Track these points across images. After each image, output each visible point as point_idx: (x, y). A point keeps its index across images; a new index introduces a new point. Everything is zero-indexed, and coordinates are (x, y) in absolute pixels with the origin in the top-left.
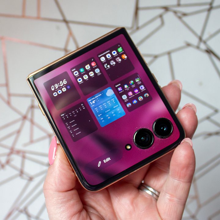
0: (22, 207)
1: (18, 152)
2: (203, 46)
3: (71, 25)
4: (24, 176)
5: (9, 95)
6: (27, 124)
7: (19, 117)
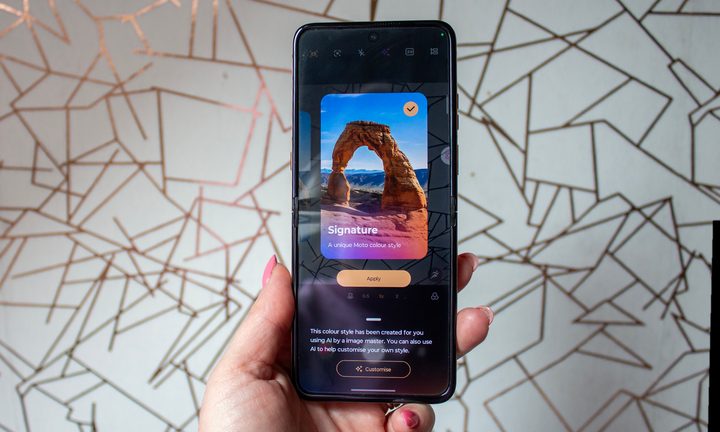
0: (178, 361)
1: (176, 270)
2: (477, 113)
3: (264, 72)
4: (184, 309)
5: (165, 179)
6: (192, 225)
7: (180, 214)
